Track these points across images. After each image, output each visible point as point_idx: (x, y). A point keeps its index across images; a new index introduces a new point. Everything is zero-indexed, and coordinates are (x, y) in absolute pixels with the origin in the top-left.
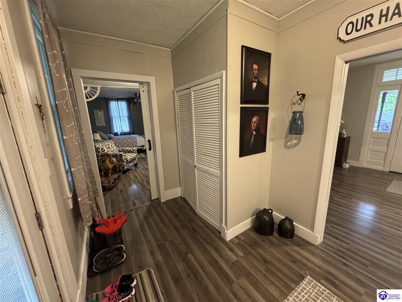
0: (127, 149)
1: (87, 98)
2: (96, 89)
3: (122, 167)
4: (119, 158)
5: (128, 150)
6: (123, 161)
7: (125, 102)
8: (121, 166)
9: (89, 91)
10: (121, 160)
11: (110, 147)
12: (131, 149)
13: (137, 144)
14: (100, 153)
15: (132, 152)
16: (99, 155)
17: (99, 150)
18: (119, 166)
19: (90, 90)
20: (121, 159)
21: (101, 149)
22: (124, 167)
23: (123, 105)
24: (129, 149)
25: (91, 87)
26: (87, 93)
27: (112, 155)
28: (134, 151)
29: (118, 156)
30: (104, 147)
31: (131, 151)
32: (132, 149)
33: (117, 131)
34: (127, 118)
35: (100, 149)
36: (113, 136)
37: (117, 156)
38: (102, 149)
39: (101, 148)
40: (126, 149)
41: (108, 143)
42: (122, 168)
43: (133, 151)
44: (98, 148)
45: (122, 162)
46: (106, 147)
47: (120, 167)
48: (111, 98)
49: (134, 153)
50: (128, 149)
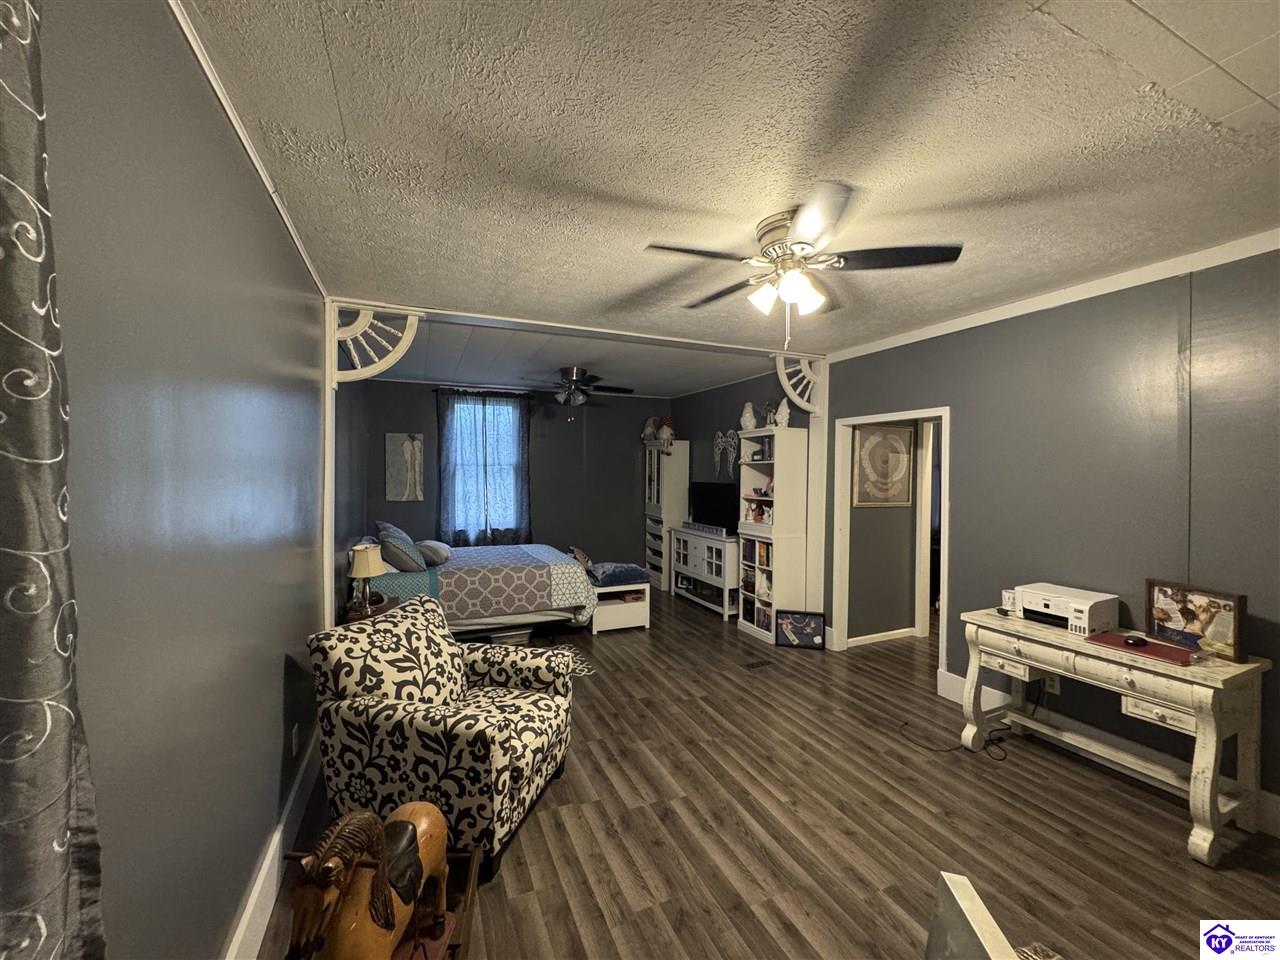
0: (518, 659)
1: (346, 363)
2: (400, 321)
3: (476, 832)
4: (467, 761)
5: (521, 670)
6: (489, 791)
7: (510, 409)
8: (472, 825)
9: (365, 335)
10: (476, 779)
11: (415, 652)
12: (542, 662)
13: (550, 595)
14: (346, 703)
15: (546, 686)
16: (337, 720)
17: (343, 681)
18: (459, 820)
19: (372, 326)
20: (478, 774)
21: (356, 676)
22: (489, 834)
23: (504, 418)
24: (532, 663)
25: (377, 316)
26: (355, 340)
27: (421, 734)
28: (559, 682)
29: (460, 744)
30: (382, 657)
31: (538, 680)
32: (549, 669)
33: (467, 525)
34: (512, 472)
35: (349, 674)
36: (444, 549)
37: (451, 746)
38: (366, 670)
39: (357, 664)
40: (508, 660)
41: (407, 624)
42: (477, 840)
43: (549, 677)
44: (339, 665)
45: (481, 792)
46: (391, 656)
47: (464, 825)
48: (461, 389)
49: (557, 692)
50: (520, 664)
